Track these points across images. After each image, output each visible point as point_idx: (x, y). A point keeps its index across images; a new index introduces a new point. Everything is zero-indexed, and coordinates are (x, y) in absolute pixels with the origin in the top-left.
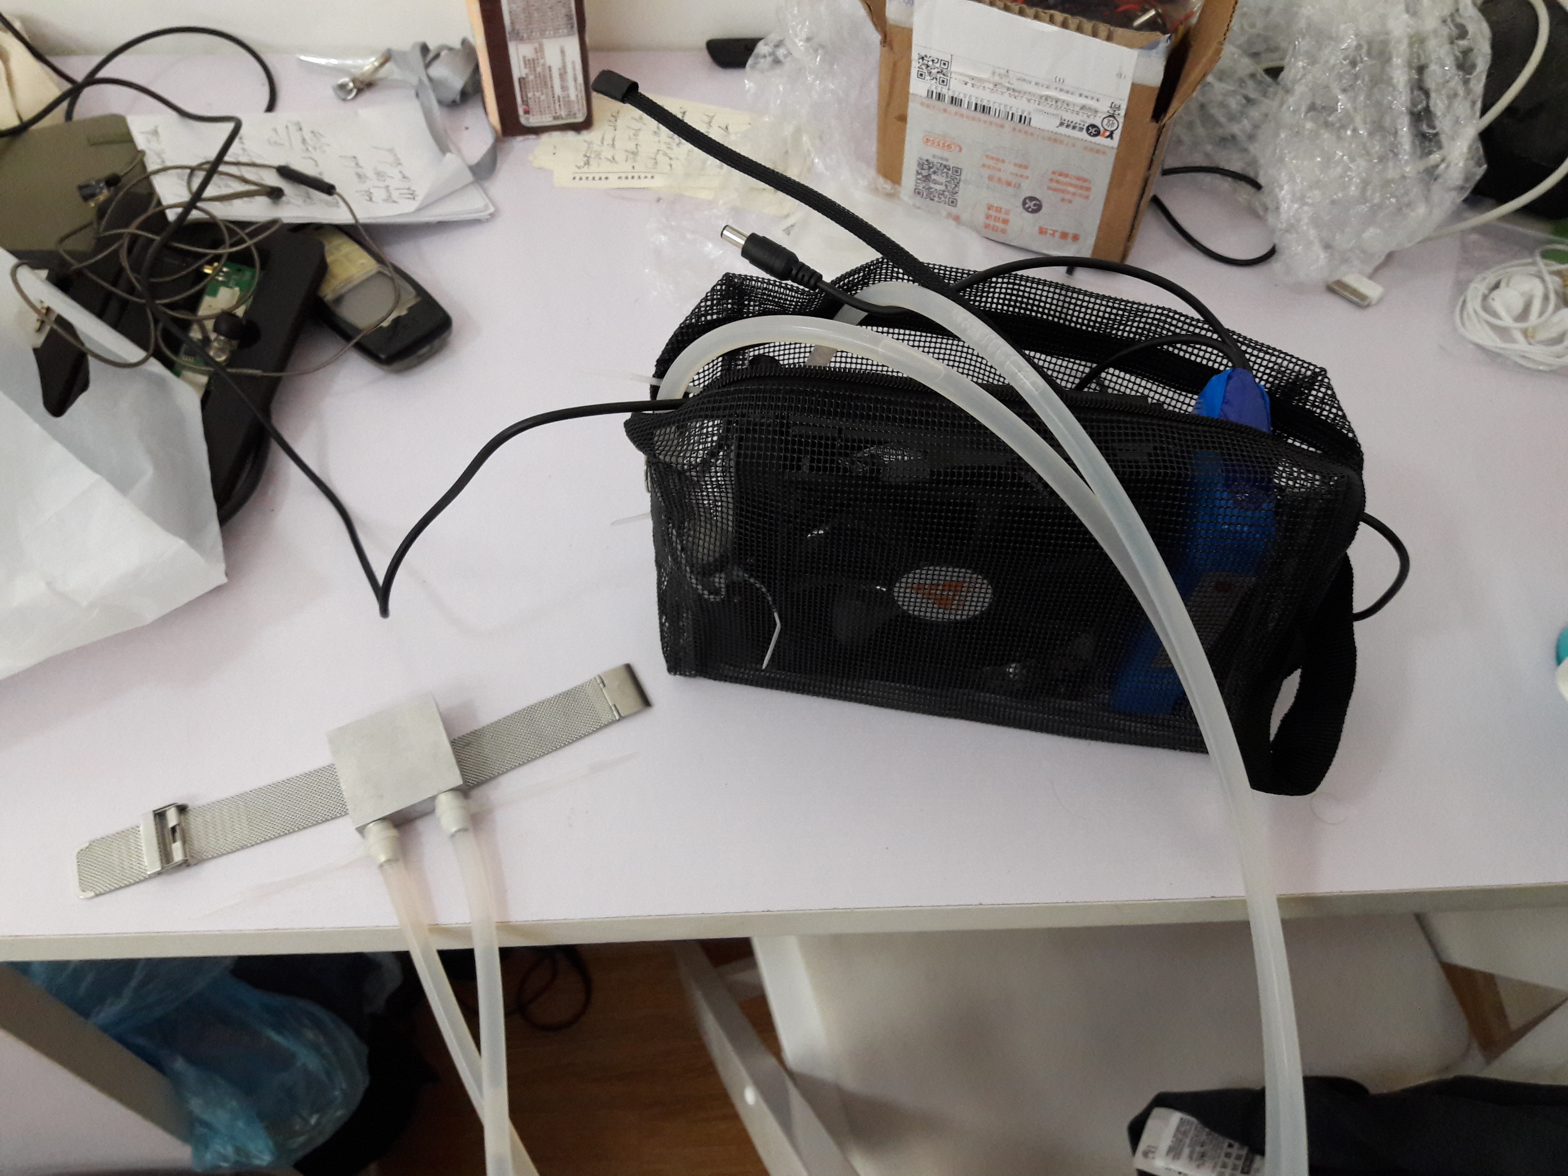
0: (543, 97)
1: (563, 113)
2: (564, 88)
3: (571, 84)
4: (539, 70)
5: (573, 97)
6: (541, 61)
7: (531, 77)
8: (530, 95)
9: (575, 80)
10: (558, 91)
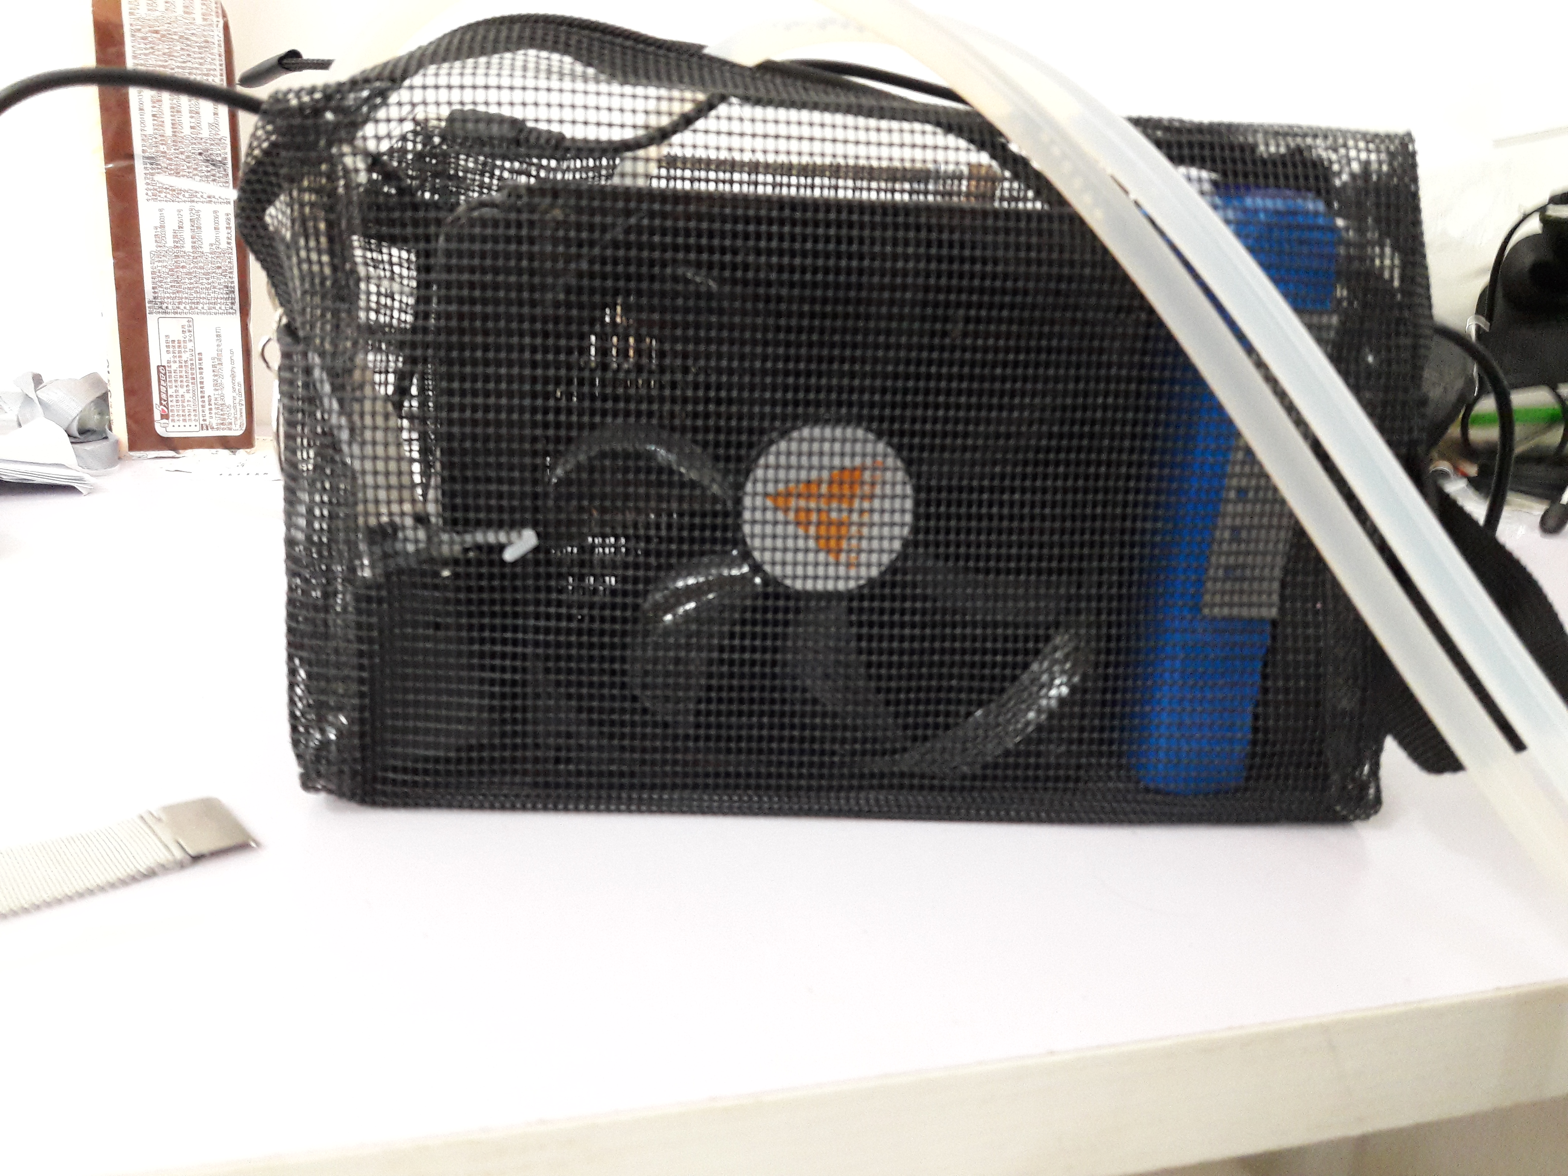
0: (188, 396)
1: (214, 422)
2: (217, 385)
3: (227, 382)
4: (185, 356)
5: (229, 401)
6: (190, 345)
7: (174, 366)
8: (171, 391)
9: (233, 376)
10: (209, 390)
